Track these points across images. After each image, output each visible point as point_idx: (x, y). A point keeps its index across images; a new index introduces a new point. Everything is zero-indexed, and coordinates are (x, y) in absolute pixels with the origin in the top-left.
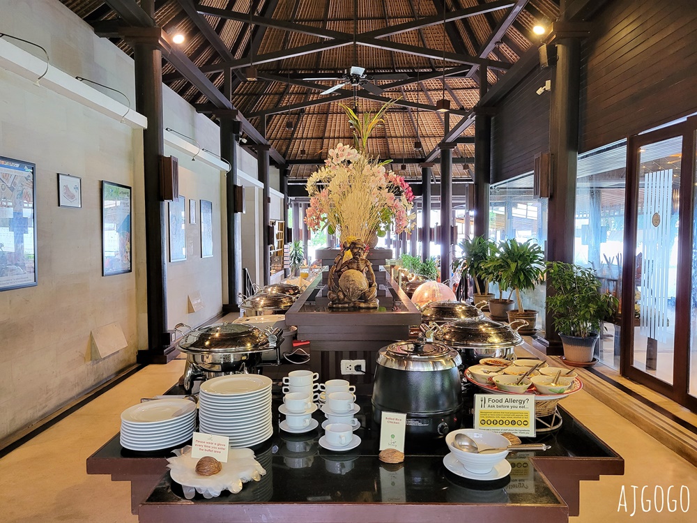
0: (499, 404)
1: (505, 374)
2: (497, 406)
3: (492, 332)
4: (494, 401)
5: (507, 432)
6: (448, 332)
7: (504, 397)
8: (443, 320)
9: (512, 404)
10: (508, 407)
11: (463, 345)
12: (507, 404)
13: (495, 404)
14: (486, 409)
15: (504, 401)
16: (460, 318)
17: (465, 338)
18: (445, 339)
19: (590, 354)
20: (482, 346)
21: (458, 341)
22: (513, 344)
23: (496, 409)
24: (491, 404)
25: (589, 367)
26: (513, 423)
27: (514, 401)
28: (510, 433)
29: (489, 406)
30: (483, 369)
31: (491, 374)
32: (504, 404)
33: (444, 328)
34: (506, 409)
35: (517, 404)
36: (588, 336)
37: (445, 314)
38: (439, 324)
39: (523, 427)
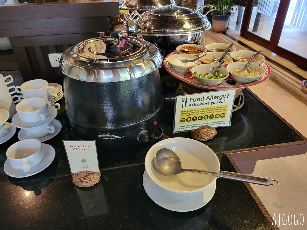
0: (200, 102)
1: (202, 63)
2: (198, 105)
3: (185, 18)
4: (196, 100)
5: (205, 125)
6: (148, 21)
7: (205, 95)
8: (145, 8)
9: (214, 100)
10: (208, 103)
11: (161, 33)
12: (208, 101)
13: (196, 103)
14: (188, 108)
15: (205, 98)
16: (157, 6)
17: (162, 25)
18: (145, 28)
19: (226, 25)
20: (178, 33)
21: (156, 29)
22: (203, 29)
23: (197, 107)
24: (192, 103)
25: (224, 32)
26: (212, 117)
27: (215, 98)
28: (207, 126)
29: (190, 105)
30: (180, 58)
31: (189, 64)
32: (205, 101)
33: (144, 17)
34: (207, 106)
35: (218, 100)
36: (227, 14)
37: (146, 3)
38: (140, 13)
39: (220, 119)
